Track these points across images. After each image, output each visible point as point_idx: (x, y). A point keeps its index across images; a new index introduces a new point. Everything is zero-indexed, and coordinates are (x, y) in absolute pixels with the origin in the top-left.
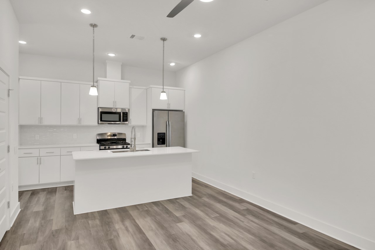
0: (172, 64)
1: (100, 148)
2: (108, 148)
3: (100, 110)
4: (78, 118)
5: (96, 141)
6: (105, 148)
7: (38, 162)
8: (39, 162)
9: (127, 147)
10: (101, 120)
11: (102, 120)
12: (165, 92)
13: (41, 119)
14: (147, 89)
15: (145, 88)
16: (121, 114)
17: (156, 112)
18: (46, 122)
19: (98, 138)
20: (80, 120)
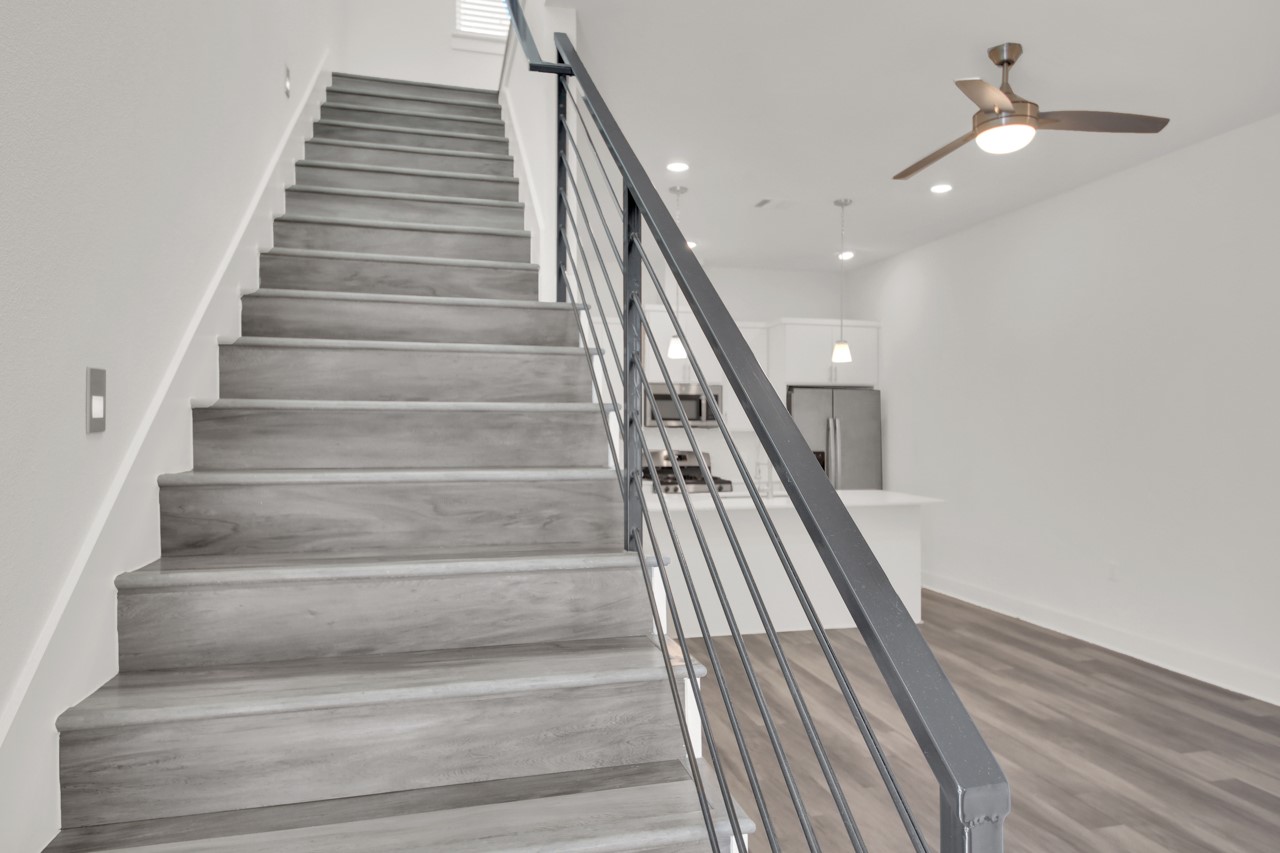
0: (847, 256)
9: (720, 488)
10: (653, 418)
12: (845, 342)
14: (768, 329)
16: (700, 401)
17: (796, 393)
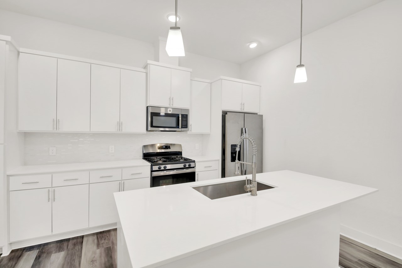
0: (253, 46)
1: (152, 168)
2: (163, 169)
3: (150, 110)
4: (118, 122)
5: (142, 155)
6: (159, 168)
7: (50, 197)
8: (52, 197)
9: (189, 165)
10: (152, 126)
11: (154, 125)
13: (56, 122)
14: (211, 83)
15: (208, 81)
18: (65, 128)
19: (144, 152)
20: (120, 124)
